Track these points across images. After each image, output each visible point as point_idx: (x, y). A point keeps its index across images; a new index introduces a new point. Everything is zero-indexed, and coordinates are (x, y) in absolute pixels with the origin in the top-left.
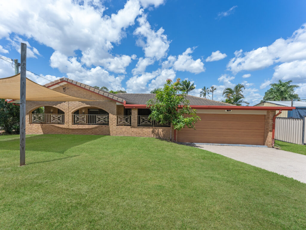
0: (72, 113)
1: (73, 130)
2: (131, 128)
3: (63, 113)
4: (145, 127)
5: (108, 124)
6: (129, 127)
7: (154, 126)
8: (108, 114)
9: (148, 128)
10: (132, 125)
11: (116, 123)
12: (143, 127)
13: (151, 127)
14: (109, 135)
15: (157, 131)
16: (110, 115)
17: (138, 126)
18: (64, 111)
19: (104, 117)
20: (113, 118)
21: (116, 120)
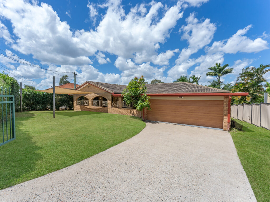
0: (92, 100)
1: (92, 109)
2: (119, 109)
3: (88, 100)
4: (126, 109)
5: (107, 106)
6: (117, 108)
7: (131, 108)
8: (107, 100)
9: (127, 109)
10: (119, 107)
11: (111, 106)
12: (125, 108)
13: (129, 109)
14: (108, 113)
15: (133, 112)
16: (108, 100)
17: (122, 108)
18: (89, 99)
19: (105, 102)
20: (109, 102)
21: (111, 104)
